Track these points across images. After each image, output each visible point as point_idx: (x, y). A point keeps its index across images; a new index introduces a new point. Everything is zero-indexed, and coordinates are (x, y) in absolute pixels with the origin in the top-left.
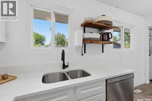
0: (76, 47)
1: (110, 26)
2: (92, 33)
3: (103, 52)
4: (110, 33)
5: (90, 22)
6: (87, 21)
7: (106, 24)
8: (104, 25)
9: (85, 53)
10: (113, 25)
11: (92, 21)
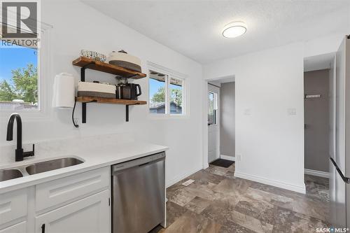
0: (57, 109)
1: (136, 73)
2: (98, 82)
3: (127, 120)
4: (138, 85)
5: (90, 61)
6: (82, 58)
7: (127, 69)
8: (122, 69)
9: (84, 121)
10: (143, 72)
11: (97, 59)
